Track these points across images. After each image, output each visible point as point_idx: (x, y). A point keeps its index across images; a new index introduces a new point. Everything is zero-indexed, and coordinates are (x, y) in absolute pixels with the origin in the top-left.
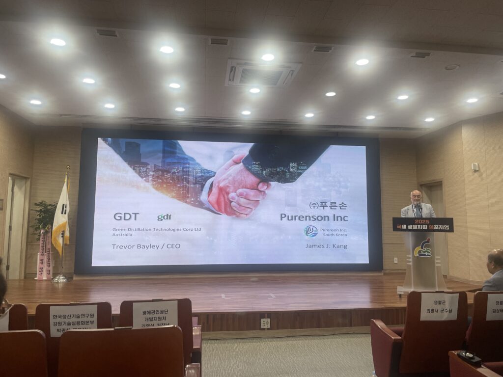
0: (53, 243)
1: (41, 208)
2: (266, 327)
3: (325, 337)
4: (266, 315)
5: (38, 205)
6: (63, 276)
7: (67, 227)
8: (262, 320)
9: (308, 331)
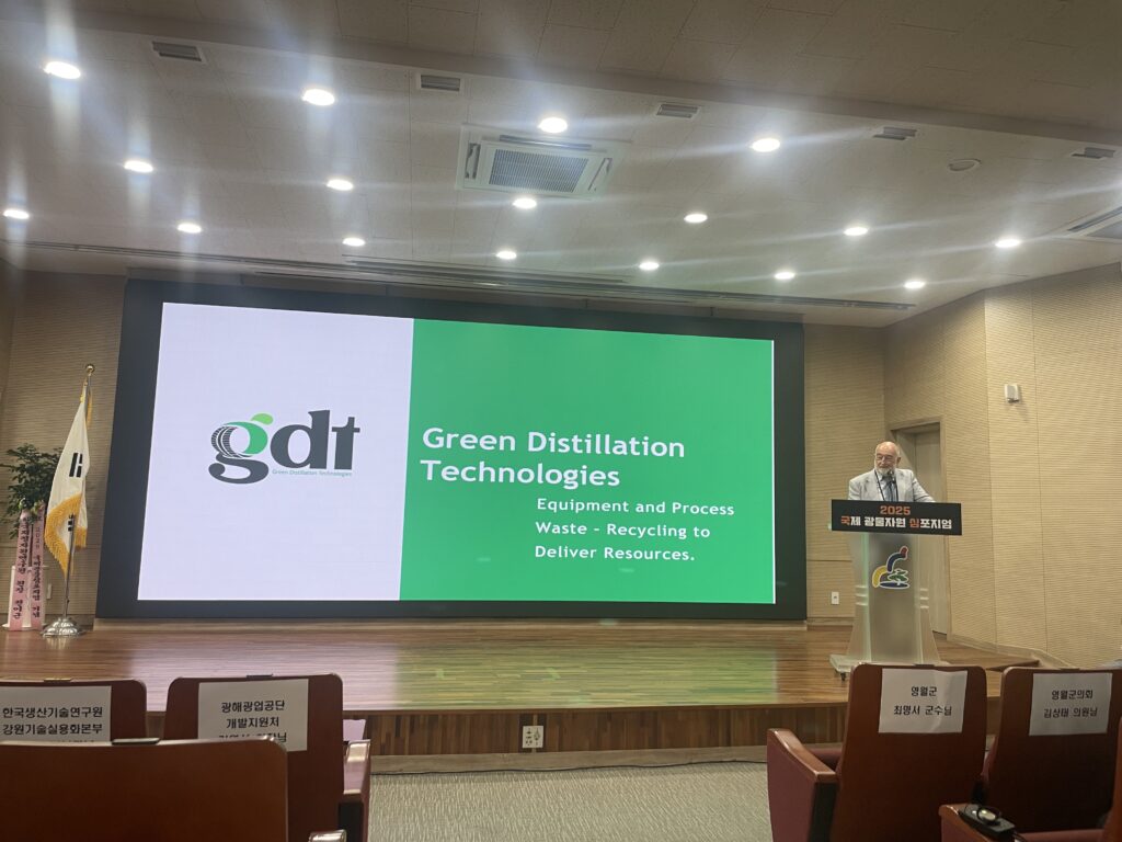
0: (48, 544)
1: (22, 462)
2: (533, 746)
3: (667, 770)
4: (535, 717)
5: (17, 454)
6: (70, 620)
7: (83, 508)
8: (526, 729)
9: (630, 756)
